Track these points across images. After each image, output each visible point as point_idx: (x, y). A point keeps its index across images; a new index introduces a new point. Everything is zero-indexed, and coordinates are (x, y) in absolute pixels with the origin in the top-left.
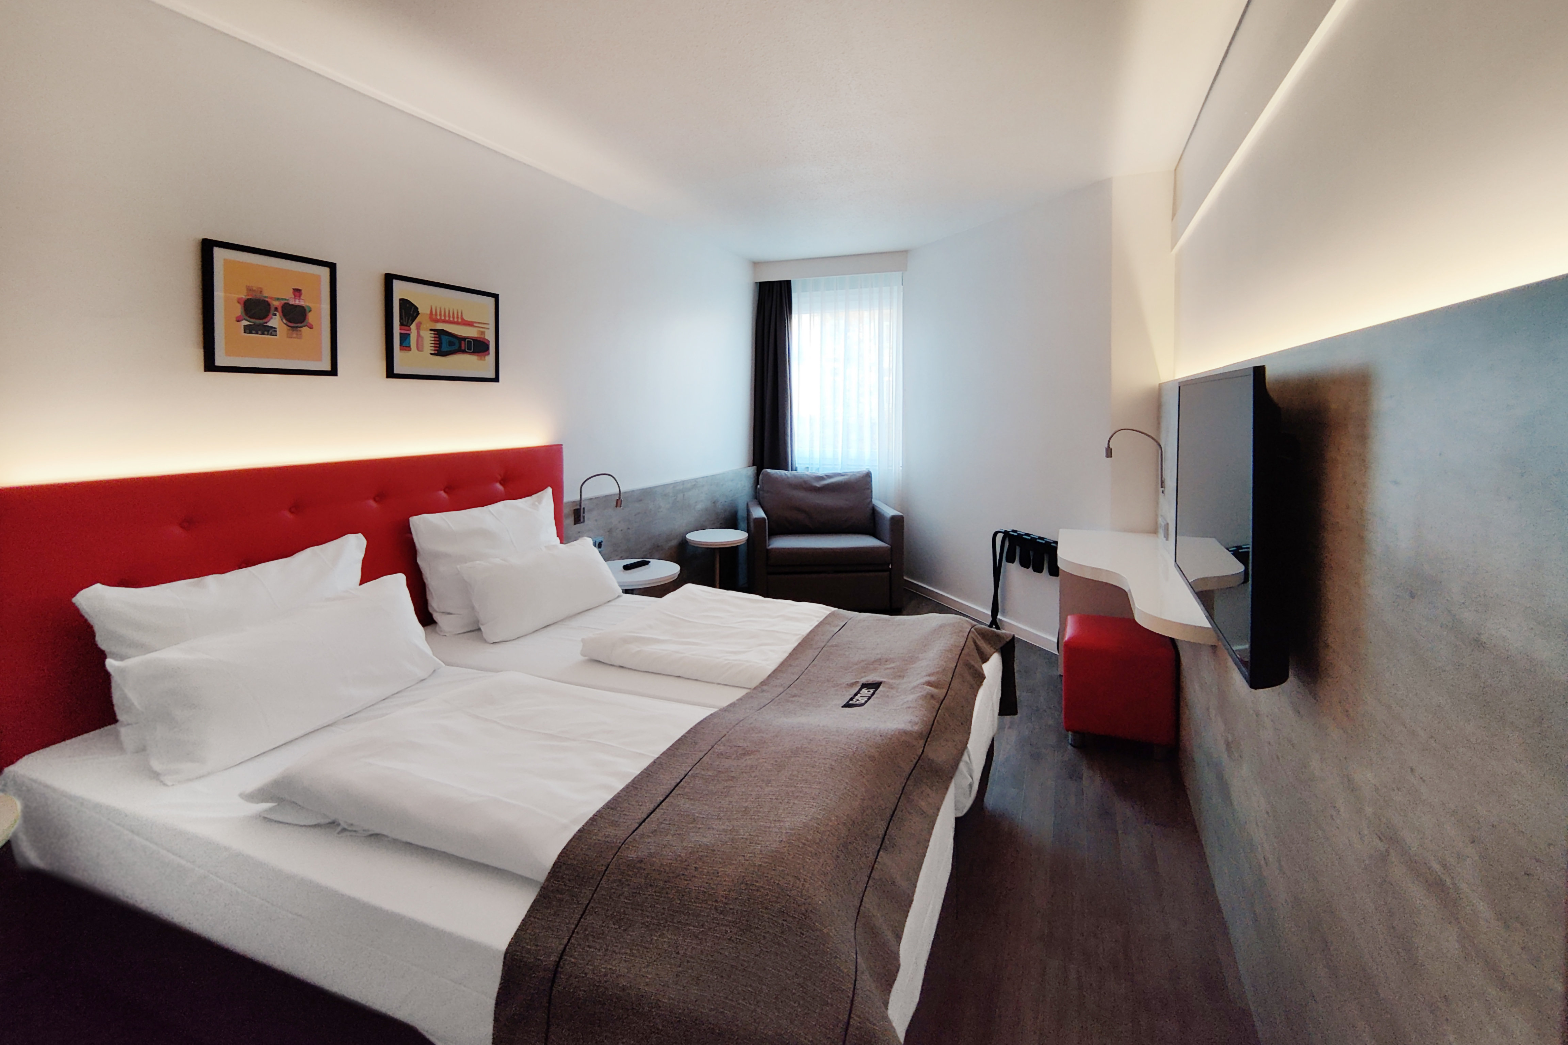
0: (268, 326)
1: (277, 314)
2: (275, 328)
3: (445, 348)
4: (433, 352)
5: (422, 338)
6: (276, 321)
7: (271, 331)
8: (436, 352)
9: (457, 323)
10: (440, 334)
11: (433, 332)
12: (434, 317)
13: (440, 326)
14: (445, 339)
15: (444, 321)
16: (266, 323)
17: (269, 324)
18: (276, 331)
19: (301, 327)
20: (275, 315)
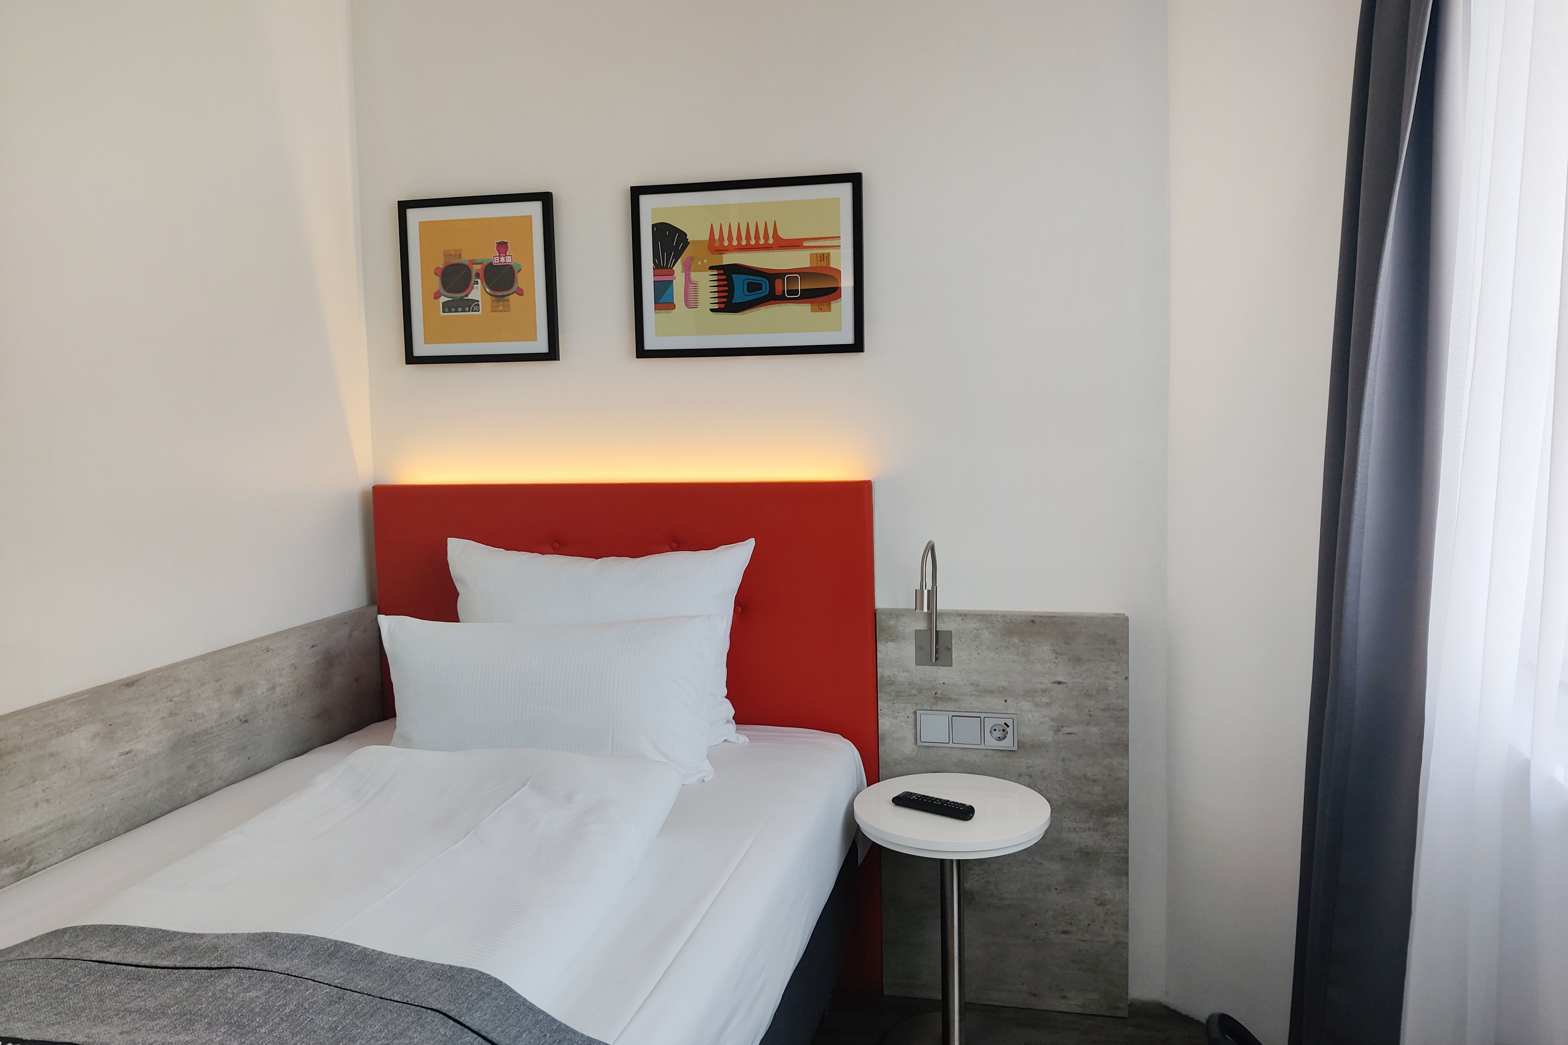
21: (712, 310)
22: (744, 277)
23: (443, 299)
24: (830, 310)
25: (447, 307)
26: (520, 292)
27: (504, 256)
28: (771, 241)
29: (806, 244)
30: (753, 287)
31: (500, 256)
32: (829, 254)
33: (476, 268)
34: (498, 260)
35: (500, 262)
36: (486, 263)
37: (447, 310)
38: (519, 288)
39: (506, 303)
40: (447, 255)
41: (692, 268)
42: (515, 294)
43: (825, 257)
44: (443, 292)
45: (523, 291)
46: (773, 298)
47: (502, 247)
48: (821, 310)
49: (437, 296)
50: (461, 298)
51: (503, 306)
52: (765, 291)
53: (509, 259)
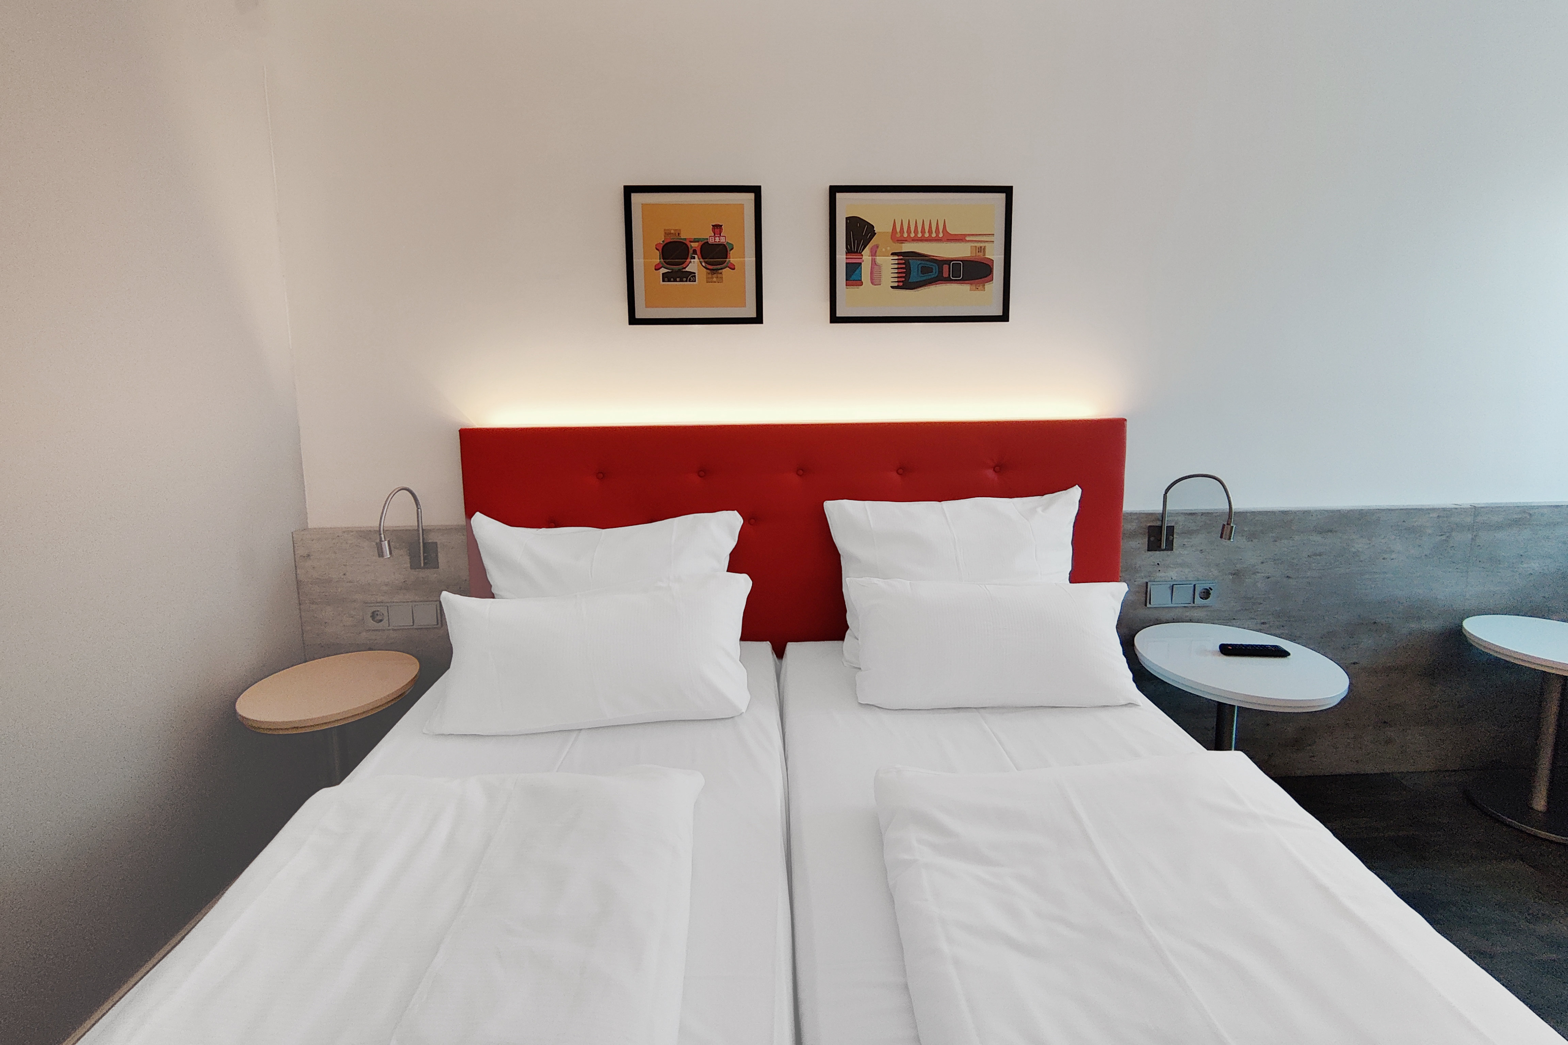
0: (687, 271)
1: (696, 256)
2: (695, 273)
3: (915, 277)
4: (896, 284)
5: (880, 266)
6: (694, 265)
7: (690, 277)
8: (901, 284)
9: (937, 240)
10: (906, 260)
11: (896, 258)
12: (898, 235)
13: (907, 247)
14: (914, 263)
15: (916, 240)
16: (685, 268)
17: (687, 269)
18: (695, 276)
19: (722, 269)
20: (694, 258)
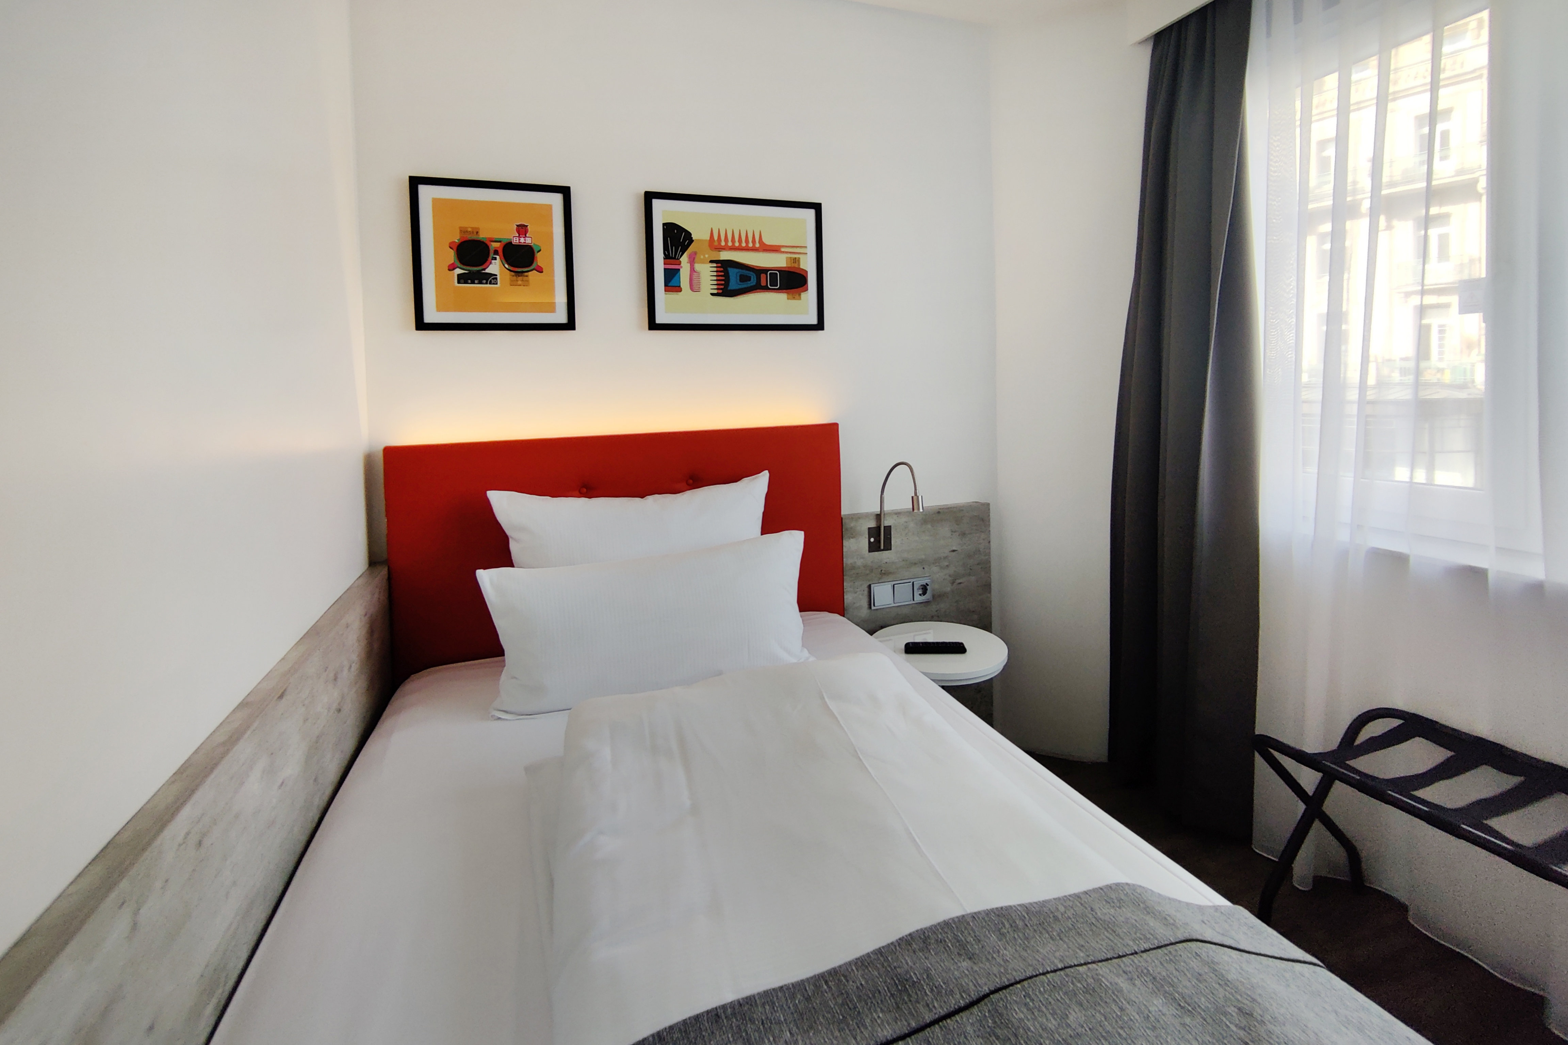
21: (712, 294)
22: (736, 270)
23: (459, 271)
24: (800, 299)
25: (462, 279)
26: (540, 270)
27: (524, 237)
28: (757, 245)
29: (783, 250)
30: (744, 279)
31: (519, 237)
32: (799, 258)
33: (495, 245)
34: (518, 240)
35: (520, 242)
36: (505, 241)
37: (462, 281)
38: (538, 266)
39: (525, 278)
40: (463, 231)
41: (696, 260)
42: (534, 271)
43: (796, 261)
44: (458, 264)
45: (542, 269)
46: (759, 288)
47: (522, 230)
48: (794, 298)
49: (452, 268)
50: (479, 271)
51: (523, 281)
52: (753, 282)
53: (528, 241)
